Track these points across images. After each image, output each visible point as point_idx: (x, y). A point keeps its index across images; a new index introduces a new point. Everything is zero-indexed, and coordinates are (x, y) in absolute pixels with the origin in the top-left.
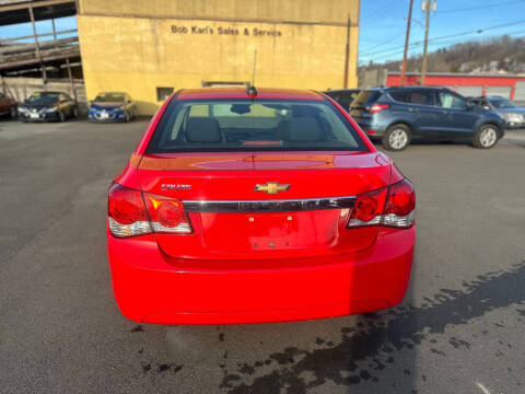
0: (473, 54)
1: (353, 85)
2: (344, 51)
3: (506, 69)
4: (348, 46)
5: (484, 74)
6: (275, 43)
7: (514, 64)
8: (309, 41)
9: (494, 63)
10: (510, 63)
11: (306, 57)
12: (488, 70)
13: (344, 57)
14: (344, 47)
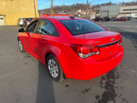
0: (58, 9)
1: (38, 16)
2: (34, 7)
3: (66, 13)
4: (35, 5)
5: (61, 14)
6: (12, 3)
7: (67, 11)
8: (23, 3)
9: (63, 11)
10: (66, 11)
11: (23, 8)
12: (62, 13)
13: (34, 8)
14: (34, 5)
